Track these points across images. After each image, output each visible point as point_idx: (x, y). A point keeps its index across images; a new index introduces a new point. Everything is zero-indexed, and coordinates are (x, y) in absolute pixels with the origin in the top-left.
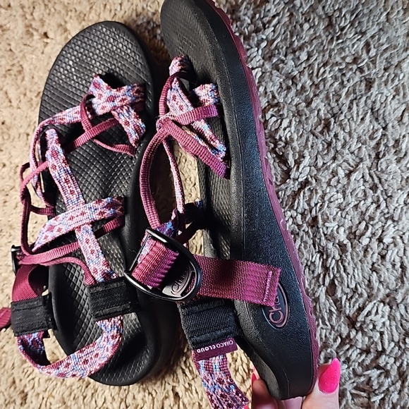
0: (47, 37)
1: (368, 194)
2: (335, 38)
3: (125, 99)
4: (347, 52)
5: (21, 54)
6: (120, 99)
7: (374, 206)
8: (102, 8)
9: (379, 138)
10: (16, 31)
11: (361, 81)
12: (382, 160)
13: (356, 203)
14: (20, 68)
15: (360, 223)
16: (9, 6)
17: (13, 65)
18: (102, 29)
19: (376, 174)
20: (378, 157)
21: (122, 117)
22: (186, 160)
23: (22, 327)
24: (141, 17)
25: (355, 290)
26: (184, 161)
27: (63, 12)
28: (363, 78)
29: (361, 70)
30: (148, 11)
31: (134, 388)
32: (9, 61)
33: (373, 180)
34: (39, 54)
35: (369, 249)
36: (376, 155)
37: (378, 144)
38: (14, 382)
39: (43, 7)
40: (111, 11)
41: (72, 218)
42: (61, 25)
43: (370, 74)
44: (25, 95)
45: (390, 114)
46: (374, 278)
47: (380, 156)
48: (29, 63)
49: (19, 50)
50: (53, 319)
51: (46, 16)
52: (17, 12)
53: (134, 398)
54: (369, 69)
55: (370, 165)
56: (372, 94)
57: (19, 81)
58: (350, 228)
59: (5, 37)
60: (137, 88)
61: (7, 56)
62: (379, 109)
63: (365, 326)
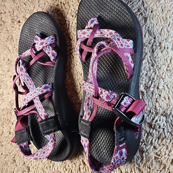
0: (20, 22)
1: (151, 68)
2: (129, 2)
3: (47, 43)
4: (135, 7)
5: (11, 31)
6: (45, 43)
7: (154, 73)
8: (38, 7)
9: (152, 43)
10: (8, 22)
11: (142, 19)
12: (155, 52)
13: (146, 73)
14: (12, 37)
15: (149, 81)
16: (5, 12)
17: (9, 36)
18: (36, 15)
19: (153, 59)
20: (153, 52)
21: (46, 51)
22: (77, 65)
23: (20, 141)
24: (52, 8)
25: (150, 111)
26: (76, 65)
27: (24, 11)
28: (143, 18)
29: (141, 14)
30: (55, 4)
31: (68, 162)
32: (7, 35)
33: (152, 62)
34: (18, 30)
35: (154, 93)
36: (152, 50)
37: (152, 46)
38: (25, 163)
39: (17, 10)
40: (41, 7)
41: (31, 95)
42: (24, 17)
43: (145, 15)
44: (15, 47)
45: (156, 31)
46: (157, 105)
47: (154, 51)
48: (15, 34)
49: (10, 30)
50: (31, 137)
51: (18, 14)
52: (8, 14)
53: (69, 166)
54: (145, 13)
55: (150, 55)
56: (147, 24)
57: (12, 42)
58: (145, 84)
59: (5, 25)
60: (52, 37)
61: (6, 33)
62: (151, 30)
63: (156, 126)
